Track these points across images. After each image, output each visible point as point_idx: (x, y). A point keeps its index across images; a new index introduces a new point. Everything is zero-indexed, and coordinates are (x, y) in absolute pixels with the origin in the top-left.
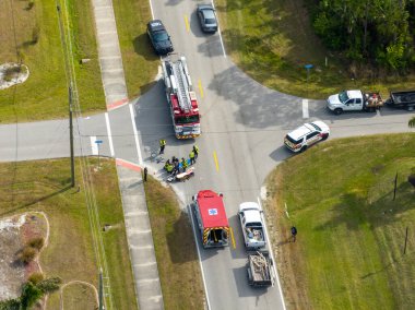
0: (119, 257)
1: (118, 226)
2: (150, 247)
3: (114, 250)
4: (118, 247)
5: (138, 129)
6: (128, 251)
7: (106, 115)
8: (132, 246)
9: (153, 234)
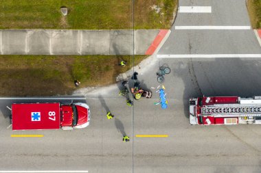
0: (17, 18)
1: (64, 21)
2: (27, 51)
3: (28, 14)
4: (30, 19)
5: (217, 59)
6: (23, 28)
7: (248, 28)
8: (30, 33)
9: (45, 57)
